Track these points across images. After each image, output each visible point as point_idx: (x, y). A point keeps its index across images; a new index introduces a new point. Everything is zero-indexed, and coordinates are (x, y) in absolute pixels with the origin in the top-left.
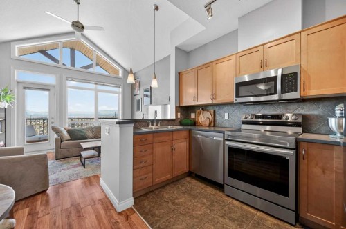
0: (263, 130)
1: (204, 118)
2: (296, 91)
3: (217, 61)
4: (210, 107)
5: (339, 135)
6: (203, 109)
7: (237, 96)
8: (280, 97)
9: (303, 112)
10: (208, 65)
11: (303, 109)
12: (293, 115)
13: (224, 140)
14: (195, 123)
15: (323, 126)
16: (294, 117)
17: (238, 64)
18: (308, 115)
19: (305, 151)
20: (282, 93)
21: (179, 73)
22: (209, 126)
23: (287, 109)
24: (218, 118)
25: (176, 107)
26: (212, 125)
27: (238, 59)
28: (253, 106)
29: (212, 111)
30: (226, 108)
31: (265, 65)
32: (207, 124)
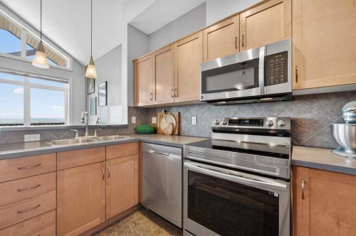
0: (239, 141)
1: (166, 123)
2: (286, 81)
3: (180, 42)
4: (174, 109)
5: (349, 151)
6: (165, 111)
7: (204, 91)
8: (262, 91)
9: (292, 115)
10: (168, 48)
11: (291, 110)
12: (278, 119)
13: (184, 159)
14: (155, 131)
15: (318, 135)
16: (280, 123)
17: (206, 44)
18: (297, 119)
19: (305, 182)
20: (265, 85)
21: (134, 61)
22: (173, 134)
23: (270, 111)
24: (183, 123)
25: (129, 108)
26: (177, 133)
27: (205, 38)
28: (226, 107)
29: (176, 114)
30: (193, 110)
31: (241, 43)
32: (170, 131)
